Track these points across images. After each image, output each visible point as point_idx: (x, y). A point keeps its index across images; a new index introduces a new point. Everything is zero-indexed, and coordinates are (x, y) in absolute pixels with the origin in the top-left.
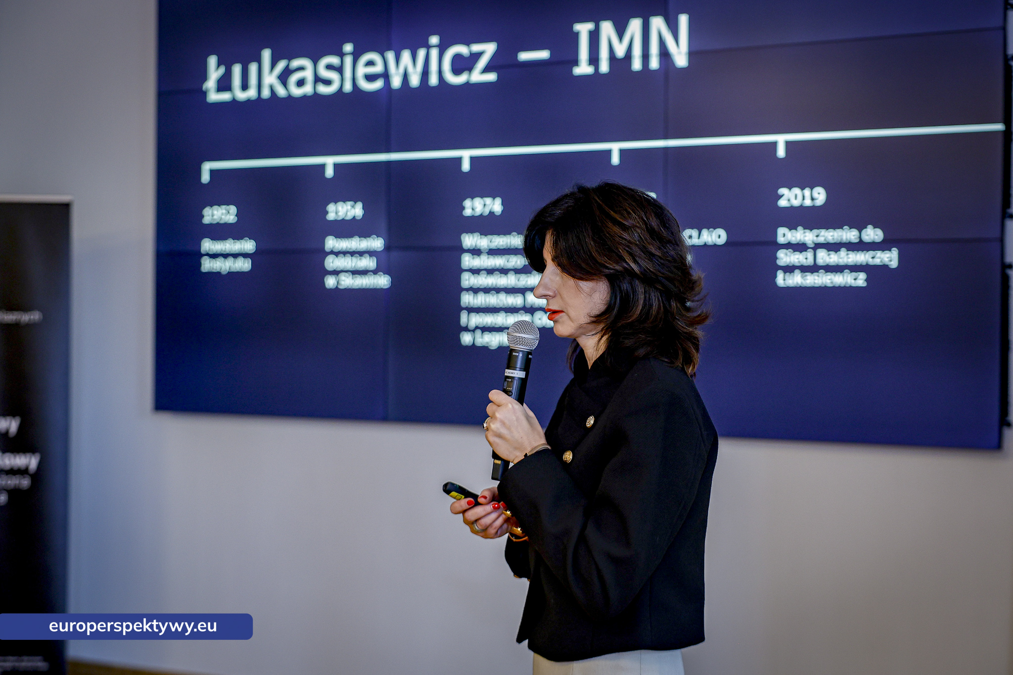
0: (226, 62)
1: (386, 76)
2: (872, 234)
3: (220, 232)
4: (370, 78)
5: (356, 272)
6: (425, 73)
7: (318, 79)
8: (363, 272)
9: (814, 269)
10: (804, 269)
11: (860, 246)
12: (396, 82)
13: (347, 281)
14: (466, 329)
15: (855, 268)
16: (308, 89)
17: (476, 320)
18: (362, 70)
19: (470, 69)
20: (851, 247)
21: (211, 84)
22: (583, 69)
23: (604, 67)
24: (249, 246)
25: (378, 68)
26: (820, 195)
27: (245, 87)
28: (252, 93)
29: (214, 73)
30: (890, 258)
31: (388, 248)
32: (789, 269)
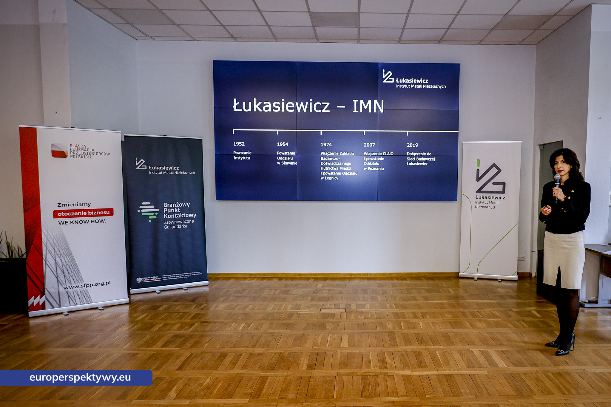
0: (240, 101)
1: (296, 108)
2: (429, 154)
3: (239, 149)
4: (290, 109)
5: (286, 161)
6: (308, 109)
7: (272, 108)
8: (289, 161)
9: (416, 162)
10: (413, 162)
11: (426, 157)
12: (299, 110)
13: (284, 163)
14: (322, 176)
15: (425, 162)
16: (270, 110)
17: (324, 174)
18: (287, 106)
19: (322, 109)
20: (424, 157)
21: (235, 106)
22: (355, 111)
23: (361, 111)
24: (250, 153)
25: (293, 106)
26: (417, 145)
27: (247, 108)
28: (250, 110)
29: (236, 104)
30: (433, 159)
31: (296, 155)
32: (410, 162)
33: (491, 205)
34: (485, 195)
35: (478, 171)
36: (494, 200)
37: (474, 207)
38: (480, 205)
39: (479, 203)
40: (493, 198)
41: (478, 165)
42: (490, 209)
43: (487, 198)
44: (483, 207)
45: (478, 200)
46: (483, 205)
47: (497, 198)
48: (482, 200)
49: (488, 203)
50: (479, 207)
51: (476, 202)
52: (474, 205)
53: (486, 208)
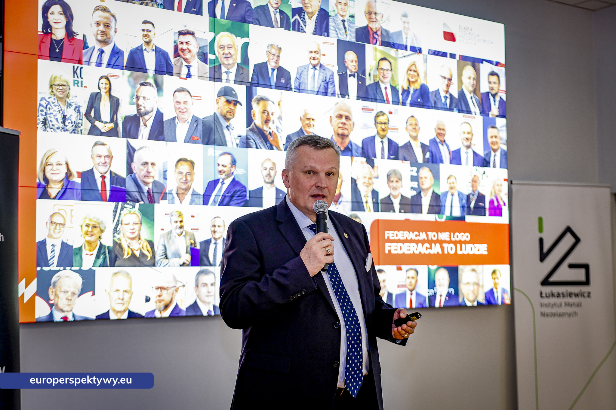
33: (569, 310)
34: (556, 289)
35: (541, 241)
36: (574, 300)
37: (538, 315)
38: (548, 310)
39: (547, 305)
40: (570, 295)
41: (541, 230)
42: (566, 318)
43: (561, 295)
44: (553, 315)
45: (546, 301)
46: (555, 310)
47: (577, 295)
48: (552, 300)
49: (563, 305)
50: (547, 315)
51: (542, 305)
52: (538, 310)
53: (560, 315)
